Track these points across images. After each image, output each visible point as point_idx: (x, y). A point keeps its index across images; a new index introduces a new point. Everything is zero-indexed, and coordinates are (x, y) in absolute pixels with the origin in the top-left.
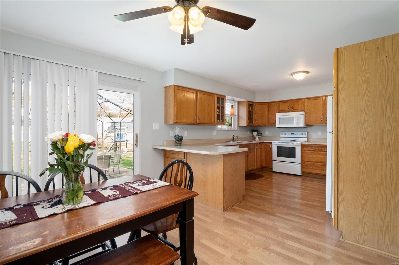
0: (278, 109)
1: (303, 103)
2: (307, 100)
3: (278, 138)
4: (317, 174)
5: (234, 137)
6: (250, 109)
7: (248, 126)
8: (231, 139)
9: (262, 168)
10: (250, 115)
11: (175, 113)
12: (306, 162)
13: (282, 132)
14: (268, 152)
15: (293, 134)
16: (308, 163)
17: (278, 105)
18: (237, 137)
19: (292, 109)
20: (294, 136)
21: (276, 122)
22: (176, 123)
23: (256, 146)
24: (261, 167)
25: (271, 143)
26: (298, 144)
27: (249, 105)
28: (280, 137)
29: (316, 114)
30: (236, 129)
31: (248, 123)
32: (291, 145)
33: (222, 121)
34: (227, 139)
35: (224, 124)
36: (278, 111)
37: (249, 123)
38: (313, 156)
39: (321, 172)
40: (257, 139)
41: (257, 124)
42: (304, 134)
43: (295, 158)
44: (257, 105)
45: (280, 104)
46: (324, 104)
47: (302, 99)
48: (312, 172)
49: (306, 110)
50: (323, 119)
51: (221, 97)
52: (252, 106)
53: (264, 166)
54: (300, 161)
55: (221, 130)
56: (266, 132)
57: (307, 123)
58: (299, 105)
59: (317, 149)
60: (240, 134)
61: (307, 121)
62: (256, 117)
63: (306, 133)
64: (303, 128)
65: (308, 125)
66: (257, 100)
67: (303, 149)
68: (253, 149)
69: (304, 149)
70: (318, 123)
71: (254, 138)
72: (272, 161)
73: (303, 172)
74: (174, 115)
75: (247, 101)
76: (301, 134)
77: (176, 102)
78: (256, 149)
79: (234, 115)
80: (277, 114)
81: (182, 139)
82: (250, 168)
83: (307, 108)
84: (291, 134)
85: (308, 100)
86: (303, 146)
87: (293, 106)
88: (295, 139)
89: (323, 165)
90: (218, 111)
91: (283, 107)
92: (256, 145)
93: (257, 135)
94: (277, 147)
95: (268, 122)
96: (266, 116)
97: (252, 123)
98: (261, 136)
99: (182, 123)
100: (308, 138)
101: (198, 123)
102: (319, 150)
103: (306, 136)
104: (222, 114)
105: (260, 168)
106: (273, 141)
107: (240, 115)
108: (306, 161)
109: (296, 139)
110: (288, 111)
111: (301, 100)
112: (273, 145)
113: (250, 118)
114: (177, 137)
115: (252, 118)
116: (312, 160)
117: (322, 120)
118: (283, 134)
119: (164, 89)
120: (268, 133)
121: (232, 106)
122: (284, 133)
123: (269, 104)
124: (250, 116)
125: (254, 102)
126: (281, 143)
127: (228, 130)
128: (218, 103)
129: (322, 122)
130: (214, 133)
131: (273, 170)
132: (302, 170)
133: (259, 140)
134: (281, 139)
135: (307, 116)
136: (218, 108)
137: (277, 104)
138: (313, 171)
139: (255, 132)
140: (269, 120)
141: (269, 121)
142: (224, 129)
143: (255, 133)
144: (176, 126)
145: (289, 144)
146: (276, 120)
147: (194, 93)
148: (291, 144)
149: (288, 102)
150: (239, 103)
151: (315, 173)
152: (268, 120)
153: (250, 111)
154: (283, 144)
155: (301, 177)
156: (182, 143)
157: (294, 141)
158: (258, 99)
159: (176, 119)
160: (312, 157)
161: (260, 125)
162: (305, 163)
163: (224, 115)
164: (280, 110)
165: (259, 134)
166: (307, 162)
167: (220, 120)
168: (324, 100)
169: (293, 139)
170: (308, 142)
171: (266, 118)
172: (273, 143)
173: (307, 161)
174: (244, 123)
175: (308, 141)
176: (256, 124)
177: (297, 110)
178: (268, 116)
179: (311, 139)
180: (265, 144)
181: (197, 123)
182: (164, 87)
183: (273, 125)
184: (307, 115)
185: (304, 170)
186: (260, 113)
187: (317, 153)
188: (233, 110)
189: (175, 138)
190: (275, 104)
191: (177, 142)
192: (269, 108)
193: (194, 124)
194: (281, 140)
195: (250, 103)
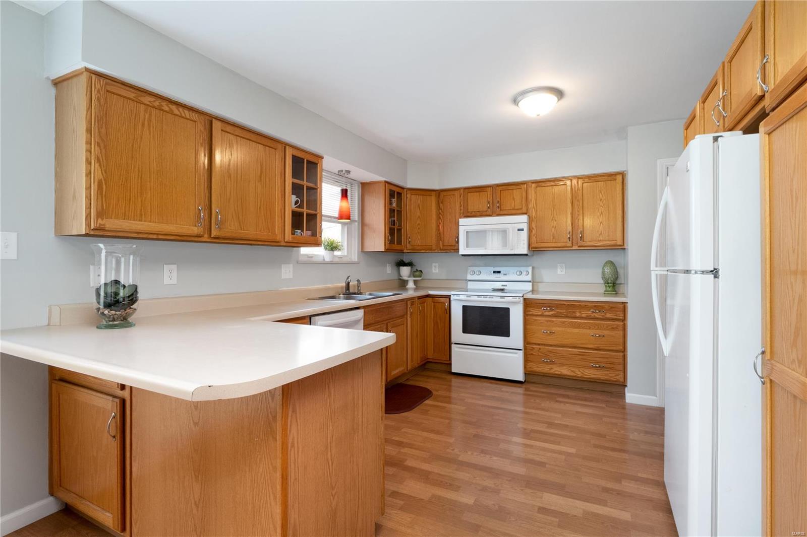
0: (462, 208)
1: (524, 194)
2: (534, 185)
3: (462, 283)
4: (562, 378)
5: (349, 283)
6: (394, 205)
7: (387, 250)
8: (342, 287)
9: (424, 364)
10: (394, 220)
11: (94, 188)
12: (534, 346)
13: (471, 269)
14: (439, 321)
15: (499, 272)
16: (540, 349)
17: (463, 196)
18: (358, 281)
19: (498, 207)
20: (500, 277)
21: (458, 242)
22: (98, 233)
23: (409, 306)
24: (421, 362)
25: (449, 297)
26: (517, 299)
27: (392, 194)
28: (467, 280)
29: (555, 223)
30: (356, 260)
31: (388, 242)
32: (496, 302)
33: (309, 233)
34: (328, 289)
35: (317, 244)
36: (463, 213)
37: (392, 242)
38: (554, 329)
39: (572, 371)
40: (411, 285)
41: (411, 247)
42: (524, 273)
43: (508, 336)
44: (411, 195)
45: (469, 194)
46: (574, 198)
47: (522, 184)
48: (552, 371)
49: (530, 212)
50: (572, 235)
51: (306, 158)
52: (397, 198)
53: (429, 357)
54: (520, 345)
55: (311, 263)
56: (434, 268)
57: (534, 246)
58: (514, 199)
59: (565, 311)
60: (365, 275)
61: (534, 239)
62: (408, 227)
63: (530, 269)
64: (525, 257)
65: (535, 249)
66: (410, 184)
67: (530, 311)
68: (403, 316)
69: (531, 313)
70: (559, 245)
71: (403, 284)
72: (450, 343)
73: (527, 374)
74: (88, 198)
75: (386, 182)
76: (518, 273)
77: (99, 145)
78: (411, 314)
79: (350, 219)
80: (462, 221)
81: (132, 298)
82: (395, 373)
83: (534, 207)
84: (494, 272)
85: (536, 187)
86: (528, 304)
87: (499, 200)
88: (502, 286)
89: (578, 353)
90: (296, 202)
91: (475, 202)
92: (409, 303)
93: (409, 277)
94: (464, 307)
95: (439, 243)
96: (434, 226)
97: (397, 244)
98: (421, 277)
99: (138, 233)
100: (533, 282)
101: (215, 238)
102: (569, 315)
103: (529, 278)
104: (309, 211)
105: (418, 367)
106: (453, 292)
107: (368, 219)
108: (535, 344)
109: (506, 286)
110: (488, 213)
111: (518, 187)
112: (453, 303)
113: (394, 229)
114: (106, 293)
115: (397, 229)
116: (551, 340)
117: (569, 238)
118: (474, 273)
119: (53, 91)
120: (437, 271)
121: (344, 193)
122: (476, 269)
123: (440, 194)
124: (394, 225)
125: (403, 188)
126: (472, 298)
127: (331, 263)
128: (296, 173)
129: (570, 242)
130: (287, 272)
131: (453, 370)
132: (525, 367)
133: (417, 288)
134: (471, 285)
135: (535, 228)
136: (297, 189)
137: (460, 196)
138: (552, 369)
139: (405, 267)
140: (442, 236)
141: (441, 240)
142: (321, 259)
143: (405, 271)
144: (101, 246)
145: (495, 299)
146: (458, 238)
147: (195, 122)
148: (498, 299)
149: (489, 190)
150: (365, 186)
151: (559, 375)
152: (439, 237)
153: (394, 210)
154: (479, 299)
155: (524, 386)
156: (129, 315)
157: (502, 290)
158: (413, 181)
159: (100, 215)
160: (550, 332)
161: (418, 248)
162: (533, 348)
163: (316, 215)
164: (469, 211)
165: (417, 273)
166: (540, 347)
167: (302, 231)
168: (575, 188)
169: (498, 285)
170: (533, 294)
171: (434, 230)
172: (452, 296)
173: (539, 344)
174: (377, 243)
175: (533, 291)
176: (408, 246)
177: (510, 212)
178: (439, 226)
179: (540, 285)
180: (431, 298)
181: (210, 235)
182: (50, 82)
183: (454, 248)
184: (533, 225)
185: (530, 368)
186: (419, 217)
187: (564, 322)
188: (345, 204)
189: (98, 294)
190: (457, 193)
191: (106, 312)
192: (441, 205)
193: (196, 239)
194: (469, 287)
195: (394, 188)
